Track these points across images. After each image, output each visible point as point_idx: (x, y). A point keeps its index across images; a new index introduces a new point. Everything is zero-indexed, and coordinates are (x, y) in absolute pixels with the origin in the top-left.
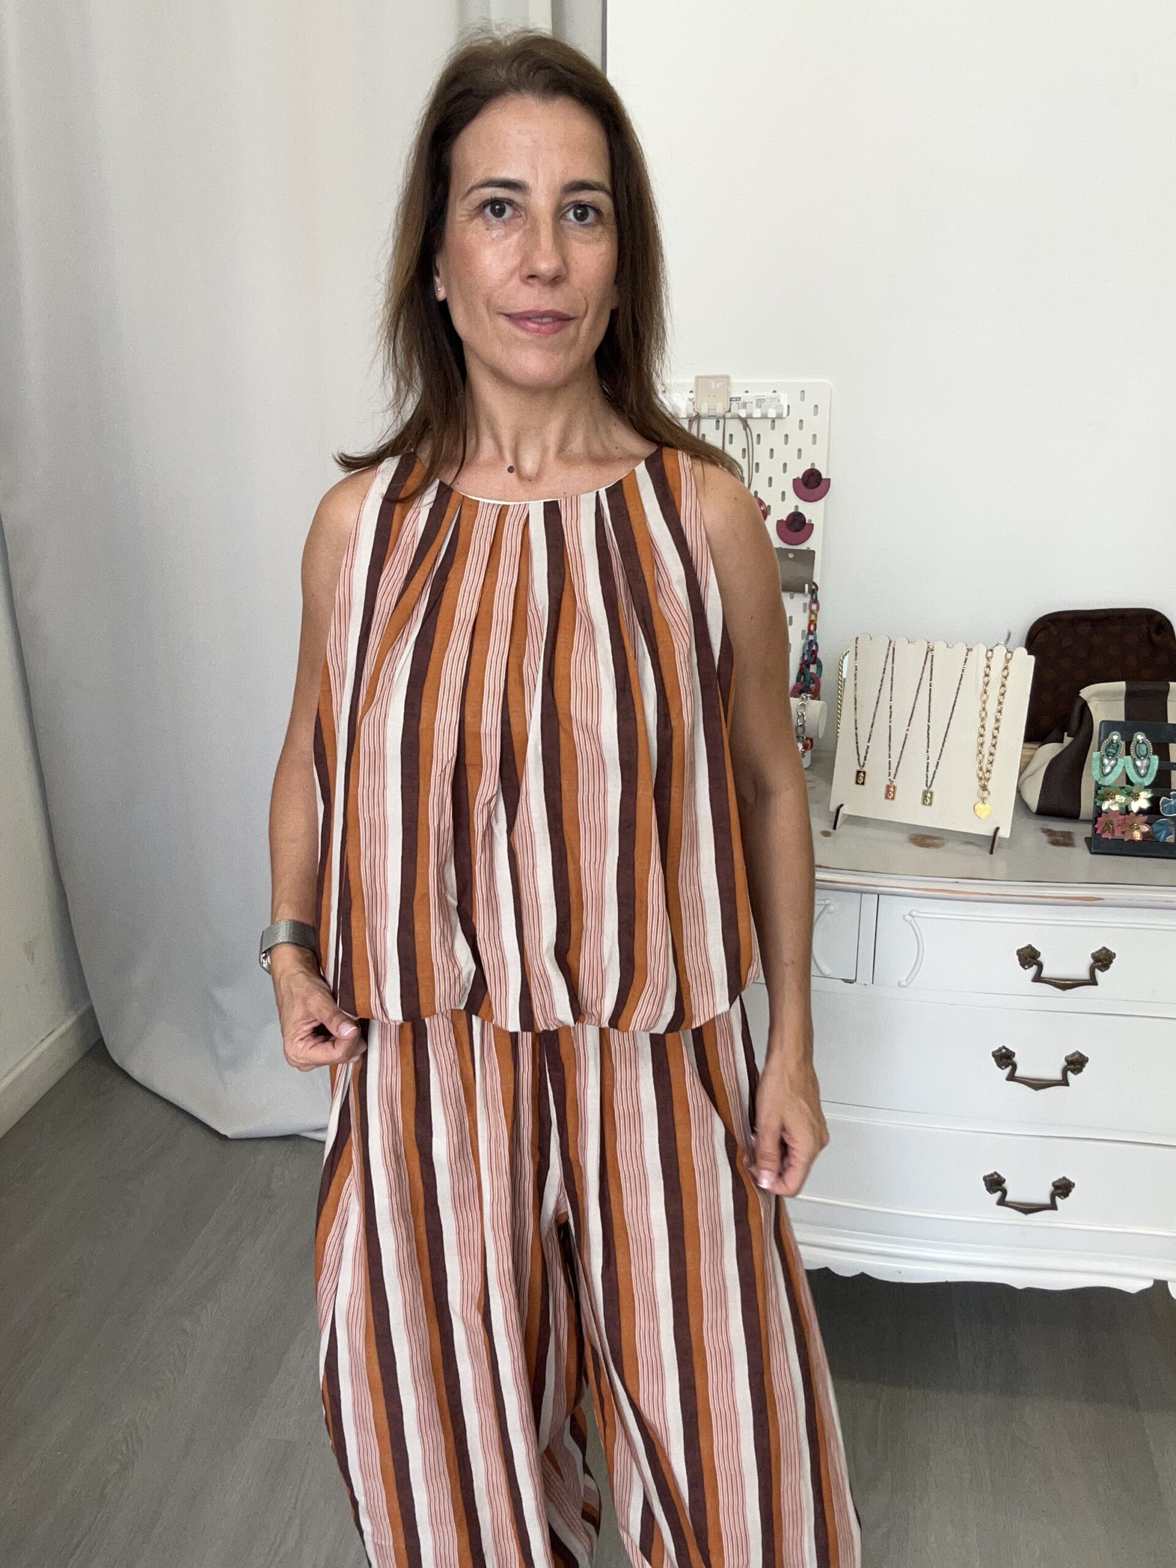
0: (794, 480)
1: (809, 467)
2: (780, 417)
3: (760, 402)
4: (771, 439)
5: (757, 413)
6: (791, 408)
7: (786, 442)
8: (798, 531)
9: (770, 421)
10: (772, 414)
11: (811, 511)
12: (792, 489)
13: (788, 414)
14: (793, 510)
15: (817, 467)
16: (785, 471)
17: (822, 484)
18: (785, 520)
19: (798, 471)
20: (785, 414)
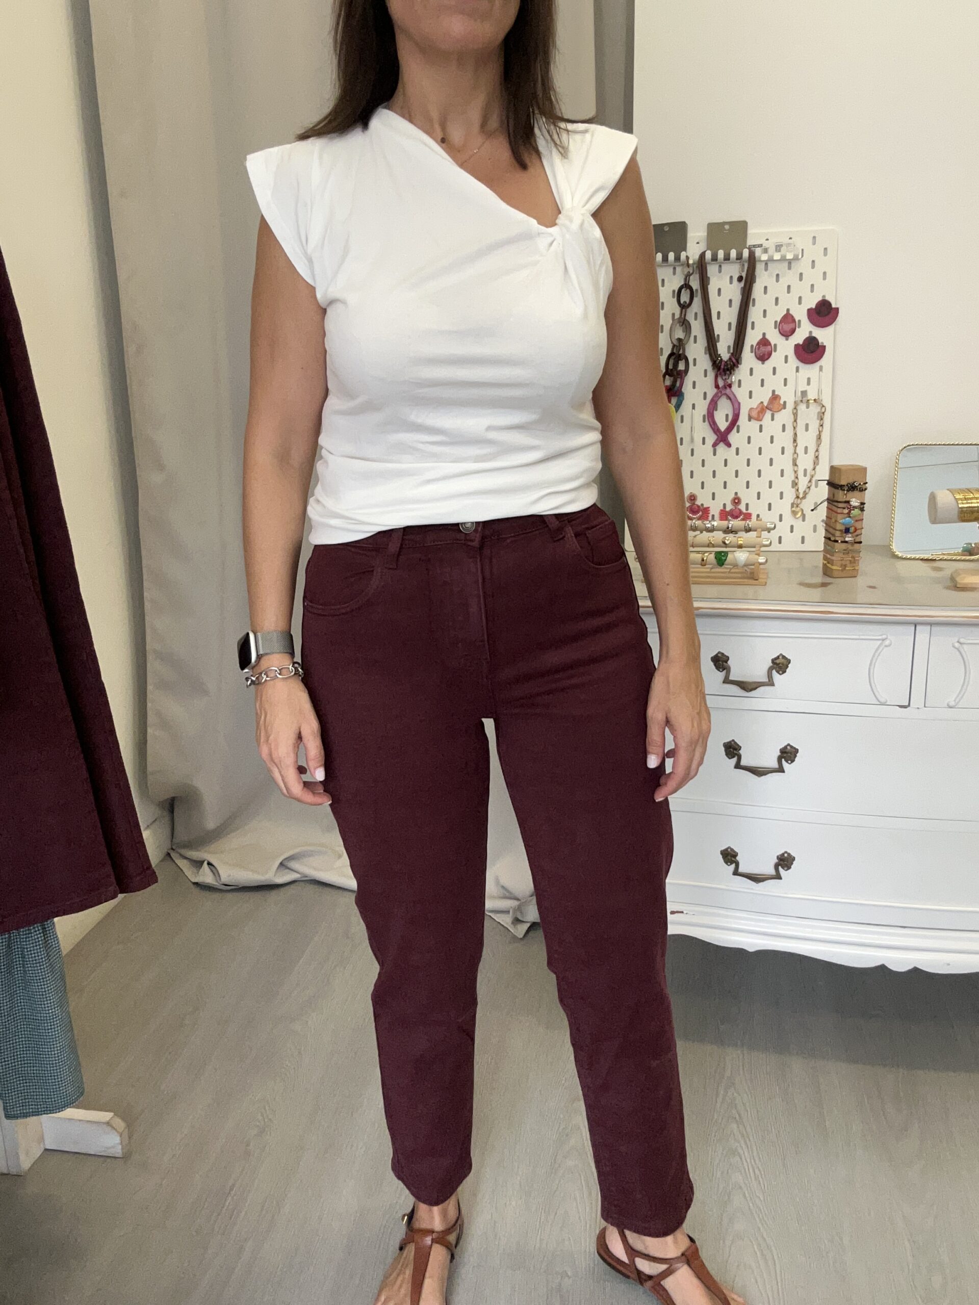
0: (809, 311)
1: (820, 299)
2: (796, 258)
3: (778, 248)
4: (789, 277)
5: (777, 256)
6: (804, 251)
7: (801, 279)
8: (812, 352)
9: (787, 264)
10: (790, 256)
11: (823, 335)
12: (806, 317)
13: (802, 256)
14: (807, 335)
15: (827, 298)
16: (800, 303)
17: (832, 312)
18: (801, 342)
19: (812, 302)
20: (800, 257)
